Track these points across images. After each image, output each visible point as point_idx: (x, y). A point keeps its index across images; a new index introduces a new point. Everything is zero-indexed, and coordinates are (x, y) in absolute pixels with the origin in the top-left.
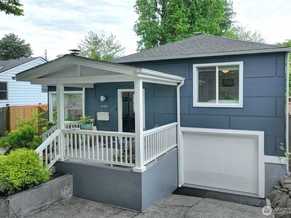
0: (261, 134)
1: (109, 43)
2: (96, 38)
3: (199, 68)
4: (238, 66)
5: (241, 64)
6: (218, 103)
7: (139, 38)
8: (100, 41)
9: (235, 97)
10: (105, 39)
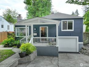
0: (78, 37)
1: (14, 12)
2: (9, 10)
3: (63, 21)
4: (72, 21)
5: (73, 21)
6: (68, 30)
7: (27, 11)
8: (11, 11)
9: (72, 29)
10: (13, 11)
